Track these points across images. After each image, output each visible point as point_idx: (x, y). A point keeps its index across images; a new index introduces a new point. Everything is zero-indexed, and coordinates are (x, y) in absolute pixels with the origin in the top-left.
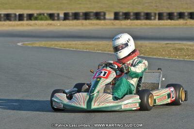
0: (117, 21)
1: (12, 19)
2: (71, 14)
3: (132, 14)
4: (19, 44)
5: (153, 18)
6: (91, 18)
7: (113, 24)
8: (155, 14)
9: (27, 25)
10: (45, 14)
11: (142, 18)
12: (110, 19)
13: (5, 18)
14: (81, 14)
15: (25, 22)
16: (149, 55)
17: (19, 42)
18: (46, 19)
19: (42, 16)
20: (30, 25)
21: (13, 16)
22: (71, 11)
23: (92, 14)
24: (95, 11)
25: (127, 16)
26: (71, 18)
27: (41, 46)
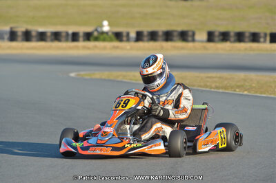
0: (211, 44)
1: (63, 39)
2: (145, 33)
3: (232, 34)
4: (72, 75)
5: (262, 40)
6: (175, 38)
7: (205, 48)
8: (266, 35)
9: (84, 48)
10: (110, 34)
11: (247, 39)
12: (202, 42)
13: (53, 37)
14: (160, 34)
15: (81, 44)
16: (256, 92)
17: (72, 72)
18: (111, 40)
19: (105, 35)
20: (89, 48)
21: (64, 34)
22: (146, 29)
23: (175, 34)
24: (180, 29)
25: (225, 37)
26: (145, 39)
27: (103, 77)
